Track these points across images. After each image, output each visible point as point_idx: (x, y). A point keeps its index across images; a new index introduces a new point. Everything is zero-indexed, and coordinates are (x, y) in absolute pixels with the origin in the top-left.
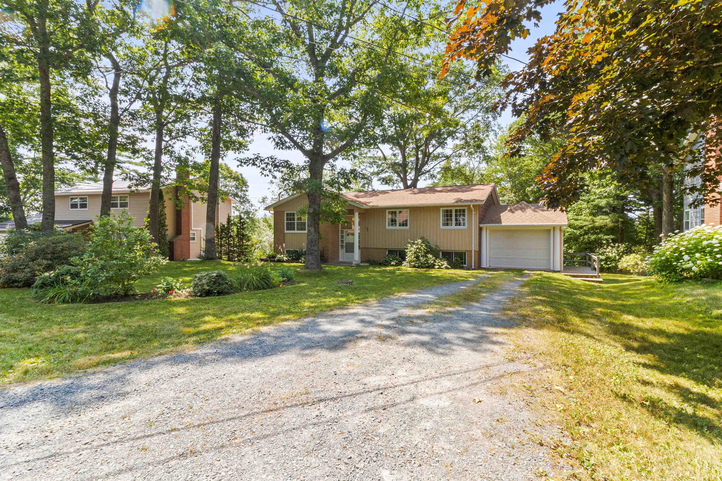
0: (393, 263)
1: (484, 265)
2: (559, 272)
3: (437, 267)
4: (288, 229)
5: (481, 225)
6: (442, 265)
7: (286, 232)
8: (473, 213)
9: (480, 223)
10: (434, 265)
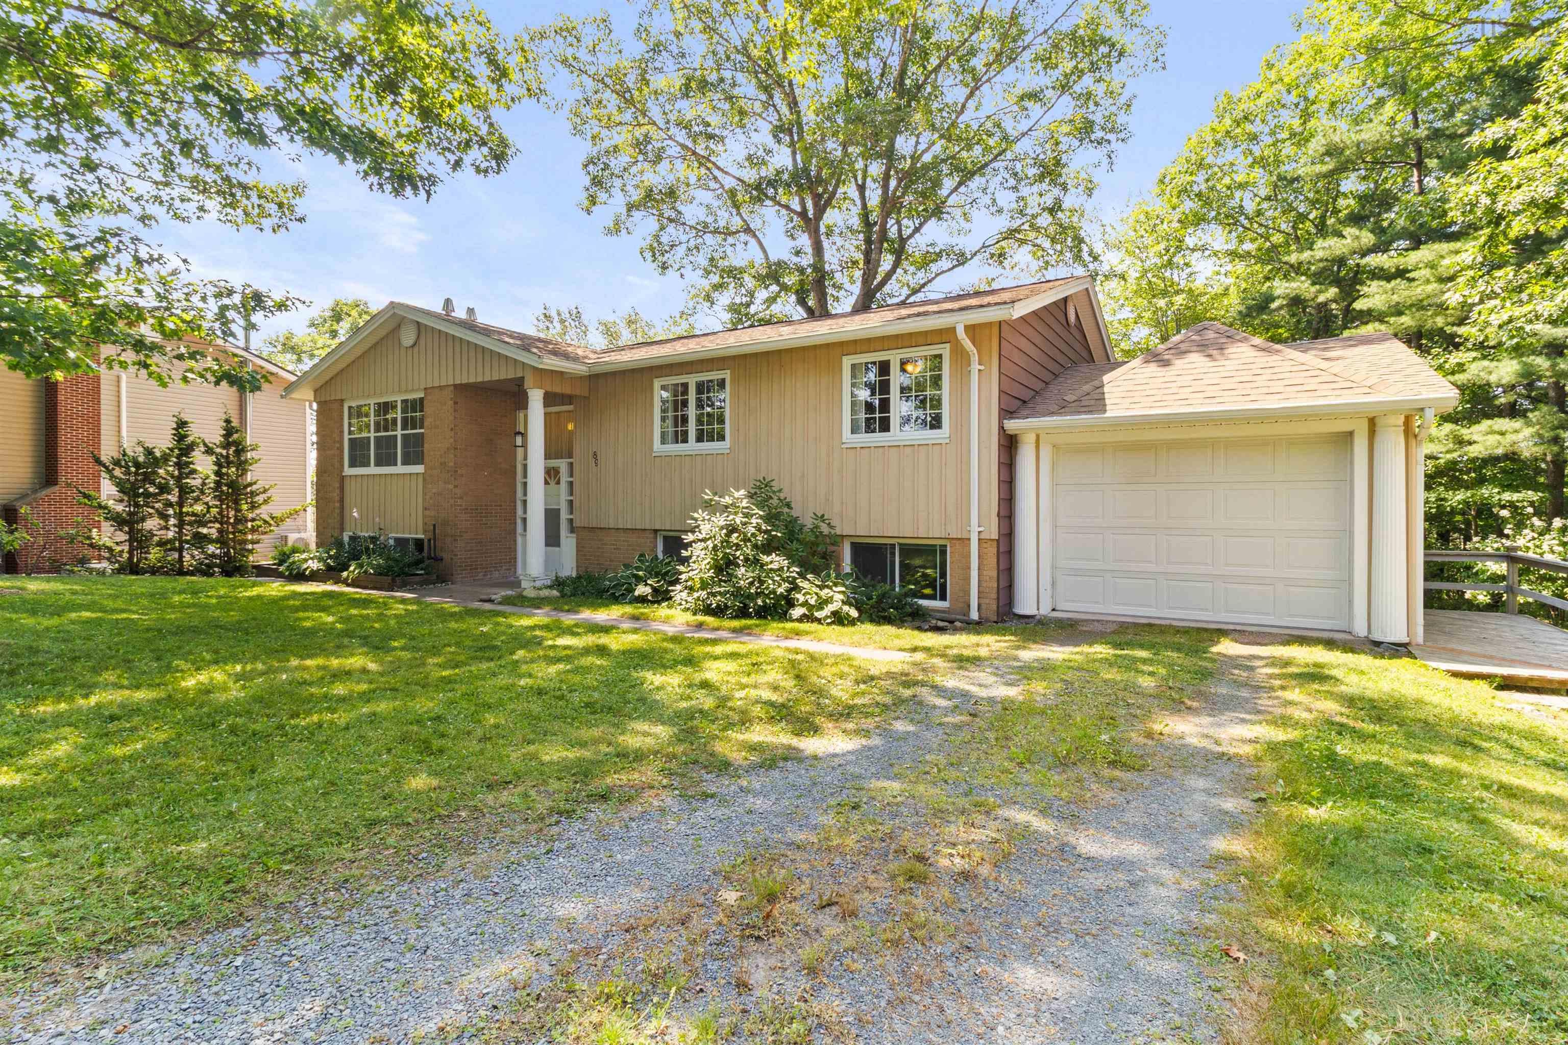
0: (642, 590)
1: (1026, 605)
2: (1399, 650)
3: (797, 612)
4: (353, 464)
5: (1012, 425)
6: (823, 603)
7: (348, 471)
8: (975, 367)
9: (1006, 413)
10: (791, 604)
